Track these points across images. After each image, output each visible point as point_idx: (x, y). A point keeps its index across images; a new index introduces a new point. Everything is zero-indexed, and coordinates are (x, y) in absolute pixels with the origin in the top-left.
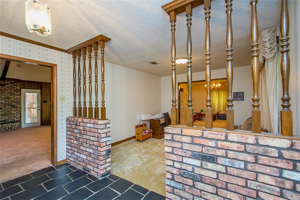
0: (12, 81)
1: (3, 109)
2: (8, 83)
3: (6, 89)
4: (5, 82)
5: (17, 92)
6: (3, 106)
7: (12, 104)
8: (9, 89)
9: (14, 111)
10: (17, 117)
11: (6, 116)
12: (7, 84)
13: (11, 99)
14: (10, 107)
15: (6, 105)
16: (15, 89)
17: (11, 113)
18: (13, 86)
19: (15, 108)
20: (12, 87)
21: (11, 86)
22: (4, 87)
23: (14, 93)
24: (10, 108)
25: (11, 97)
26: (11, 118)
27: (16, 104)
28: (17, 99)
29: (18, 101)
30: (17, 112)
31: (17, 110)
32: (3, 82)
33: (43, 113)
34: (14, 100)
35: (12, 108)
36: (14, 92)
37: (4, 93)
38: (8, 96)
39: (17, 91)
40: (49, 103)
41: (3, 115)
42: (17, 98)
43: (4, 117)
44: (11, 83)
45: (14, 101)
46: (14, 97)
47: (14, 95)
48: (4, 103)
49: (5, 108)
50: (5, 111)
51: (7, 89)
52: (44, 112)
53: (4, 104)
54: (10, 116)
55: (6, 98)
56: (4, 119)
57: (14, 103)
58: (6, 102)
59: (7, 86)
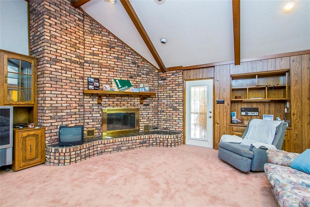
0: (174, 72)
1: (165, 111)
2: (170, 74)
3: (167, 83)
4: (167, 75)
5: (180, 87)
6: (165, 108)
7: (173, 105)
8: (171, 83)
9: (176, 115)
10: (179, 125)
11: (168, 122)
12: (169, 77)
13: (173, 97)
14: (172, 109)
15: (168, 107)
16: (177, 83)
17: (173, 119)
18: (175, 78)
19: (178, 112)
20: (173, 81)
21: (172, 79)
22: (166, 81)
23: (176, 89)
24: (172, 112)
25: (173, 95)
26: (172, 126)
27: (178, 105)
28: (179, 97)
29: (180, 101)
30: (179, 118)
31: (179, 115)
32: (165, 75)
33: (216, 124)
34: (176, 99)
35: (174, 112)
36: (176, 87)
37: (166, 90)
38: (169, 93)
39: (179, 85)
40: (228, 104)
41: (165, 121)
42: (179, 95)
43: (165, 123)
44: (173, 74)
45: (175, 101)
46: (176, 95)
47: (175, 92)
48: (166, 103)
49: (167, 111)
50: (166, 114)
51: (169, 83)
52: (218, 124)
53: (166, 106)
54: (171, 123)
55: (168, 97)
56: (165, 127)
57: (176, 104)
58: (168, 103)
59: (169, 79)
